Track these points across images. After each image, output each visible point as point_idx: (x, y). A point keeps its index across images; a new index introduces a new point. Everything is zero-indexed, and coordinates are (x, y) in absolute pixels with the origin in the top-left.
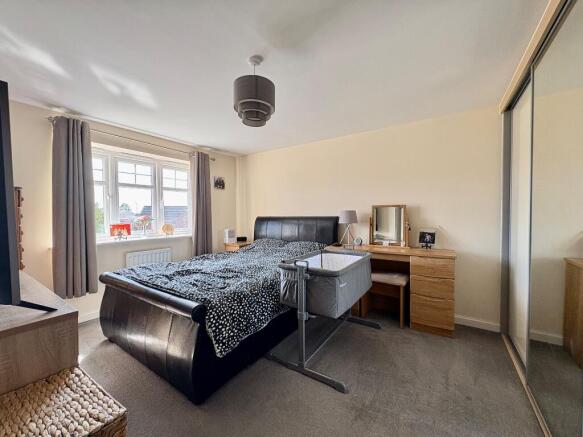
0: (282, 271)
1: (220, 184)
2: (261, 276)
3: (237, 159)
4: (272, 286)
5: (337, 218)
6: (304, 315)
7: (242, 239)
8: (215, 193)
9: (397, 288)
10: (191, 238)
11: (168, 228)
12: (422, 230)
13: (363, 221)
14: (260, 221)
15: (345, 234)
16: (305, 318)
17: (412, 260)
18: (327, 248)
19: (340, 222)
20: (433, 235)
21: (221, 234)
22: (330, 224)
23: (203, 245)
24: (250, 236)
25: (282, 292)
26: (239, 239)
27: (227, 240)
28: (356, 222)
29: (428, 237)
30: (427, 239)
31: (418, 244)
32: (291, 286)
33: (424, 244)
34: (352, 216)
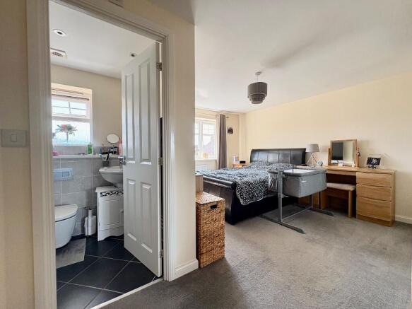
0: (269, 174)
1: (231, 131)
2: (258, 178)
3: (239, 116)
4: (264, 182)
5: (305, 149)
6: (281, 196)
7: (243, 162)
8: (228, 136)
9: (346, 192)
10: (216, 161)
11: (205, 155)
12: (370, 156)
13: (324, 151)
14: (254, 152)
15: (310, 159)
16: (282, 196)
17: (357, 175)
18: (298, 167)
19: (307, 151)
20: (378, 160)
21: (231, 159)
22: (300, 153)
23: (222, 163)
24: (248, 160)
25: (269, 184)
26: (241, 162)
27: (235, 162)
28: (318, 151)
29: (374, 161)
30: (373, 162)
31: (365, 165)
32: (274, 181)
33: (371, 165)
34: (315, 148)
